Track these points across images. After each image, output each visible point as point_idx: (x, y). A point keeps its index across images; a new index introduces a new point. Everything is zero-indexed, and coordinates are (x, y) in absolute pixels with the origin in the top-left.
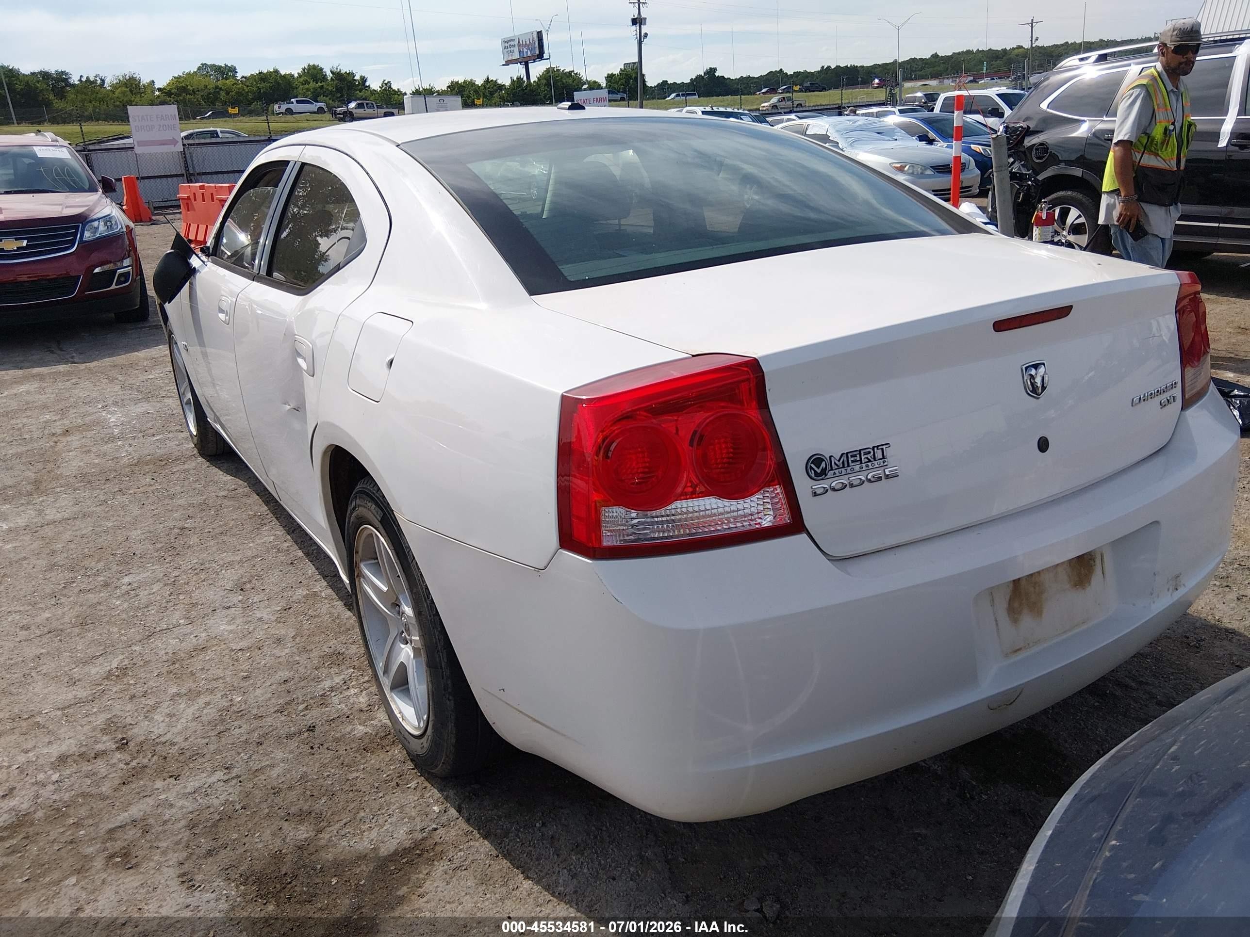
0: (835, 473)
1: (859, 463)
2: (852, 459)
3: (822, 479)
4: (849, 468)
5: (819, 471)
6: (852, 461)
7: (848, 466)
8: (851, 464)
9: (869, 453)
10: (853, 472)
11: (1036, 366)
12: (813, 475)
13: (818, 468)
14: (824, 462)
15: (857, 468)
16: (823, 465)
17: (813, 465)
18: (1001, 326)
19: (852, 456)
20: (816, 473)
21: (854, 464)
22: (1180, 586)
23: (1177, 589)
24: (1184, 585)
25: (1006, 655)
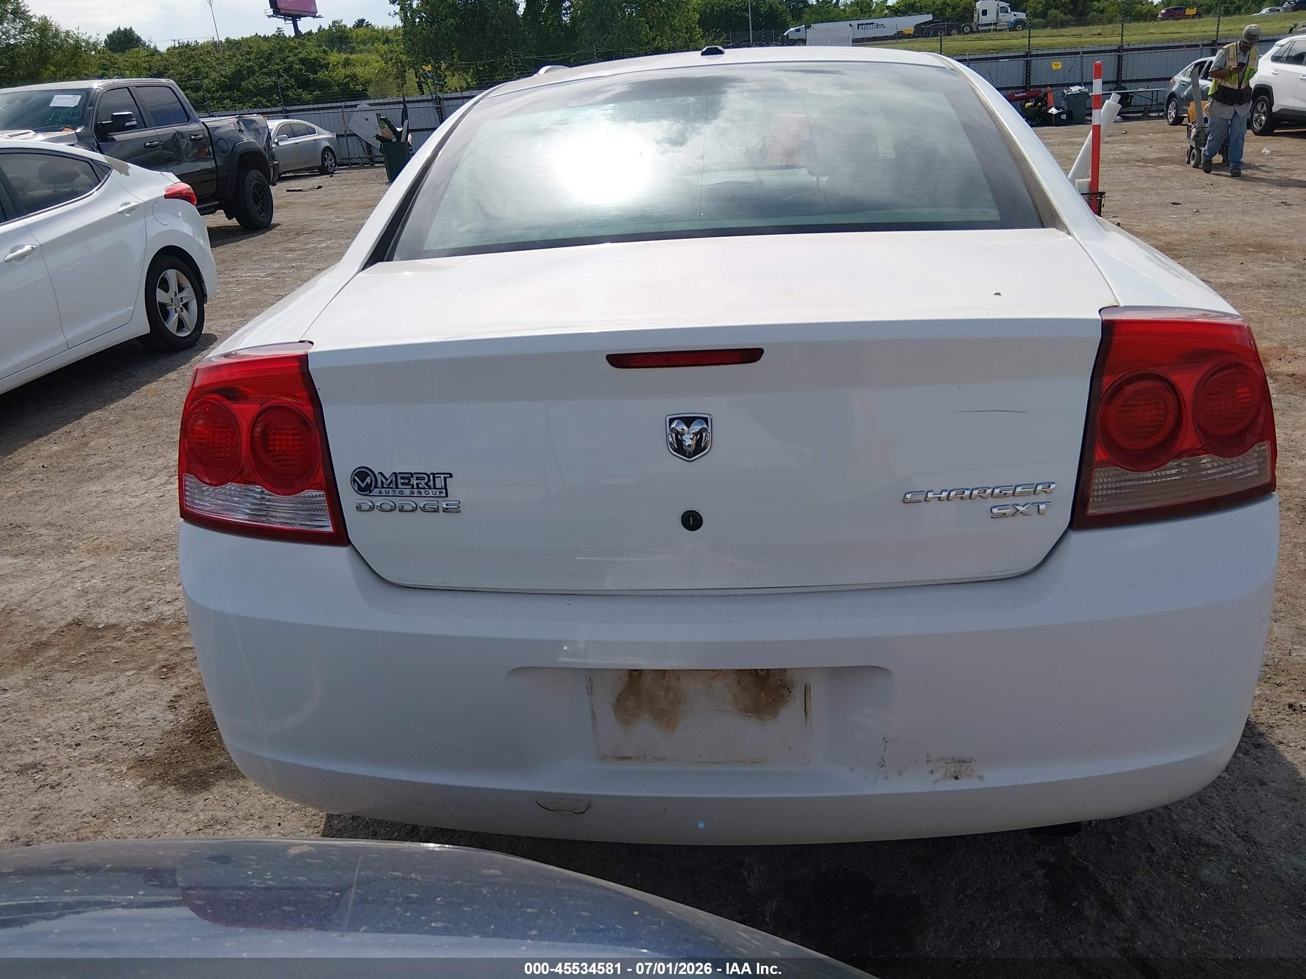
0: (380, 492)
1: (410, 487)
2: (402, 481)
3: (367, 495)
4: (398, 490)
5: (363, 485)
6: (402, 484)
7: (397, 487)
8: (400, 486)
9: (423, 479)
10: (402, 495)
11: (688, 421)
12: (356, 489)
13: (363, 483)
14: (369, 478)
15: (407, 492)
16: (368, 480)
17: (356, 477)
18: (619, 361)
19: (402, 478)
20: (360, 488)
21: (404, 487)
22: (969, 776)
23: (956, 778)
24: (981, 778)
25: (604, 758)
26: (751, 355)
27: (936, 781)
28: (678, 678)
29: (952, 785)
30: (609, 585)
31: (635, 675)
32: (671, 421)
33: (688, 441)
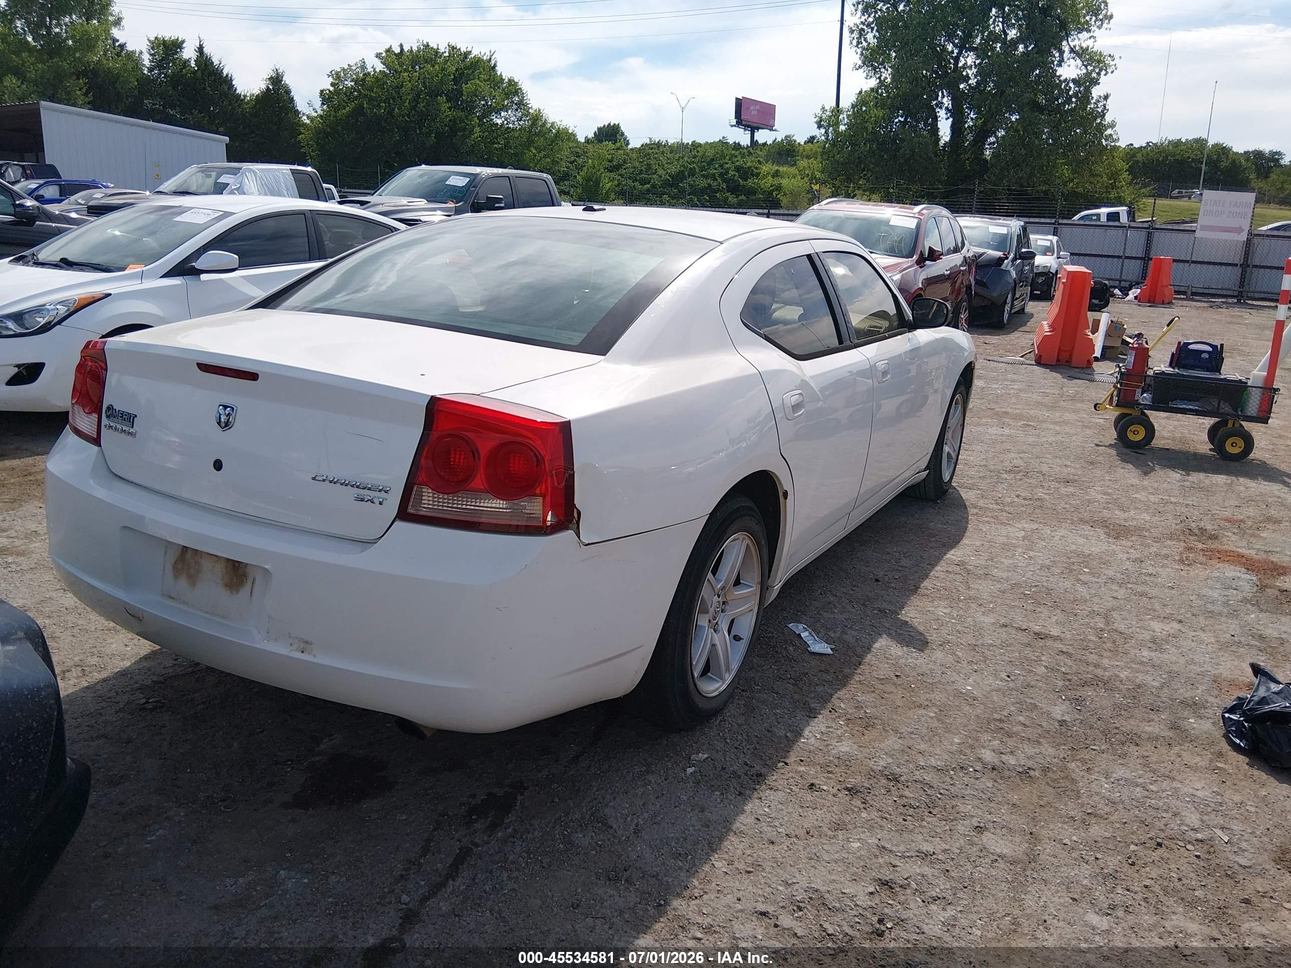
0: (113, 419)
2: (121, 415)
3: (111, 421)
4: (118, 420)
5: (111, 415)
7: (118, 418)
9: (127, 416)
10: (119, 422)
11: (225, 407)
12: (109, 416)
14: (114, 411)
15: (121, 421)
17: (109, 410)
18: (204, 367)
19: (121, 413)
21: (121, 418)
22: (309, 653)
23: (303, 652)
24: (315, 656)
25: (163, 595)
26: (253, 376)
27: (292, 651)
28: (201, 557)
29: (298, 655)
30: (185, 494)
31: (185, 549)
32: (220, 405)
33: (223, 418)
